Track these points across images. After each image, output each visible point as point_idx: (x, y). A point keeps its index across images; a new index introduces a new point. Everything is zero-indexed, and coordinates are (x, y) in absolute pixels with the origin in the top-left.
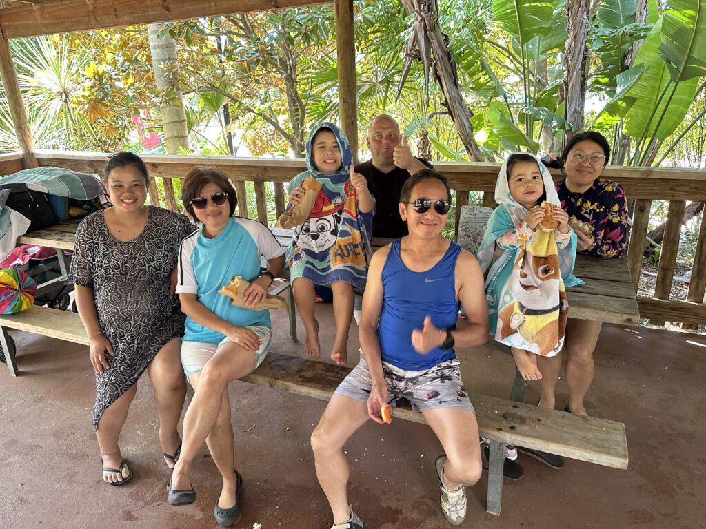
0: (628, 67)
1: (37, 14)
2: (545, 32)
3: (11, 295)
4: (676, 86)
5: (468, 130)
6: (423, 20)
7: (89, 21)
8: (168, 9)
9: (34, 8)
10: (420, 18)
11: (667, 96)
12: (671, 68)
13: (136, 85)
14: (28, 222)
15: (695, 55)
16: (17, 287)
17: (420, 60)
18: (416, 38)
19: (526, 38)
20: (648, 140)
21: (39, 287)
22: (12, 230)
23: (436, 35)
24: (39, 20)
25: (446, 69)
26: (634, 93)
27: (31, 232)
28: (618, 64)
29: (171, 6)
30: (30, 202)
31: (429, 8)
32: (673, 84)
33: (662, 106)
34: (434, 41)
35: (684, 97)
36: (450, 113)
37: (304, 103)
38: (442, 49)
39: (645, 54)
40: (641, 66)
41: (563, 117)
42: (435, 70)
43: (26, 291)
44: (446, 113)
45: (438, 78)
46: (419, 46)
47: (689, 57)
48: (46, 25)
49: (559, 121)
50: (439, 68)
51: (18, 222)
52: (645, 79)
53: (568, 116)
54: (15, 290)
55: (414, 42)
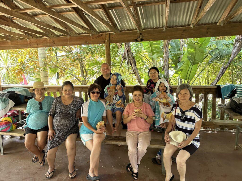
0: (180, 62)
1: (10, 43)
2: (158, 53)
3: (10, 125)
4: (192, 66)
5: (140, 78)
6: (127, 49)
7: (28, 46)
8: (54, 43)
9: (9, 42)
10: (126, 48)
11: (190, 69)
12: (191, 62)
13: (33, 65)
14: (14, 103)
15: (196, 59)
16: (12, 122)
17: (126, 59)
18: (125, 53)
19: (153, 54)
20: (187, 80)
21: (18, 122)
22: (9, 106)
23: (130, 53)
24: (10, 45)
25: (133, 62)
26: (182, 68)
27: (15, 106)
28: (177, 61)
29: (55, 43)
30: (15, 97)
31: (128, 46)
32: (191, 66)
33: (189, 71)
34: (130, 54)
35: (195, 69)
36: (134, 73)
37: (87, 71)
38: (132, 56)
39: (184, 58)
40: (183, 61)
41: (164, 75)
42: (130, 62)
43: (14, 124)
44: (133, 73)
45: (131, 64)
46: (126, 56)
47: (195, 59)
48: (12, 47)
49: (163, 75)
50: (131, 61)
51: (11, 103)
52: (184, 64)
53: (166, 74)
54: (11, 123)
55: (124, 54)
